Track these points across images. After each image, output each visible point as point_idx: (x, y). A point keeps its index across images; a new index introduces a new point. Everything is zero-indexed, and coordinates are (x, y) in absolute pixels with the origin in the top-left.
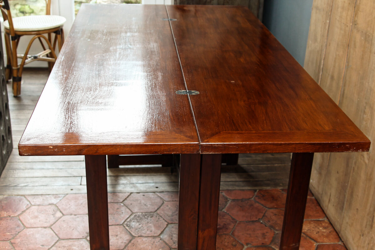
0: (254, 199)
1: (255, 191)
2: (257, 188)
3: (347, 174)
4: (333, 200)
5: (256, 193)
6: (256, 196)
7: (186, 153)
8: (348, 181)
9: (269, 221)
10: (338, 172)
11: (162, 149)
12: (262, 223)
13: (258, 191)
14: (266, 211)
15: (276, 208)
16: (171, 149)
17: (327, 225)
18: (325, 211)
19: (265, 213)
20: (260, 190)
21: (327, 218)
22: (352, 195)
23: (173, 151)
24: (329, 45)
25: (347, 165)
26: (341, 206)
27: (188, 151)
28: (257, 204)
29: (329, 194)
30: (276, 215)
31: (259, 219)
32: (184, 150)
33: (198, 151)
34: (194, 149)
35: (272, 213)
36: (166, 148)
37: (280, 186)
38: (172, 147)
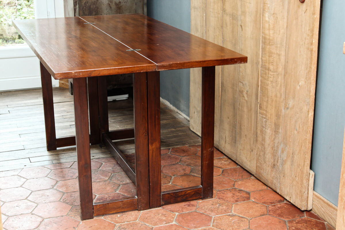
0: (170, 153)
1: (170, 149)
2: (171, 148)
3: (235, 115)
4: (227, 139)
5: (170, 150)
6: (171, 152)
7: (149, 71)
8: (237, 120)
9: (185, 163)
10: (228, 118)
11: (136, 69)
12: (180, 164)
13: (171, 149)
14: (181, 158)
15: (187, 156)
16: (141, 69)
17: (226, 159)
18: (223, 152)
19: (181, 159)
20: (172, 149)
21: (226, 156)
22: (241, 128)
23: (142, 70)
24: (208, 31)
25: (234, 108)
26: (234, 141)
27: (150, 70)
28: (173, 156)
29: (224, 137)
30: (189, 159)
31: (177, 162)
32: (148, 69)
33: (156, 69)
34: (153, 68)
35: (186, 158)
36: (138, 69)
37: (187, 144)
38: (141, 67)
